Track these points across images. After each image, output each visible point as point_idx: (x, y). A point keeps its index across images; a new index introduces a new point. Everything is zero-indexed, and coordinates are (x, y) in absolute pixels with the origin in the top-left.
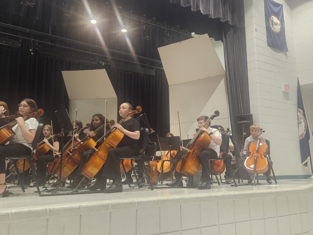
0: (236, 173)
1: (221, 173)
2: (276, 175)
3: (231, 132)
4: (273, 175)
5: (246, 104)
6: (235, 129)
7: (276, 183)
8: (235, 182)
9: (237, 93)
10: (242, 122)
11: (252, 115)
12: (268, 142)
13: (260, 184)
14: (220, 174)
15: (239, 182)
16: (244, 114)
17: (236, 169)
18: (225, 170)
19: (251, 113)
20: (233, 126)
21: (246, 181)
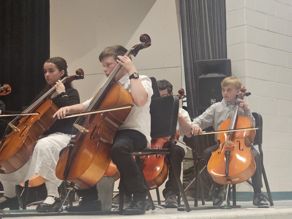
0: (190, 189)
1: (159, 185)
2: (272, 190)
3: (185, 99)
4: (266, 191)
5: (218, 38)
6: (193, 90)
7: (272, 204)
8: (187, 204)
9: (200, 10)
10: (209, 75)
11: (229, 61)
12: (258, 119)
13: (239, 207)
14: (156, 186)
15: (196, 205)
16: (213, 58)
17: (192, 180)
18: (167, 179)
19: (228, 58)
20: (190, 84)
21: (210, 203)
